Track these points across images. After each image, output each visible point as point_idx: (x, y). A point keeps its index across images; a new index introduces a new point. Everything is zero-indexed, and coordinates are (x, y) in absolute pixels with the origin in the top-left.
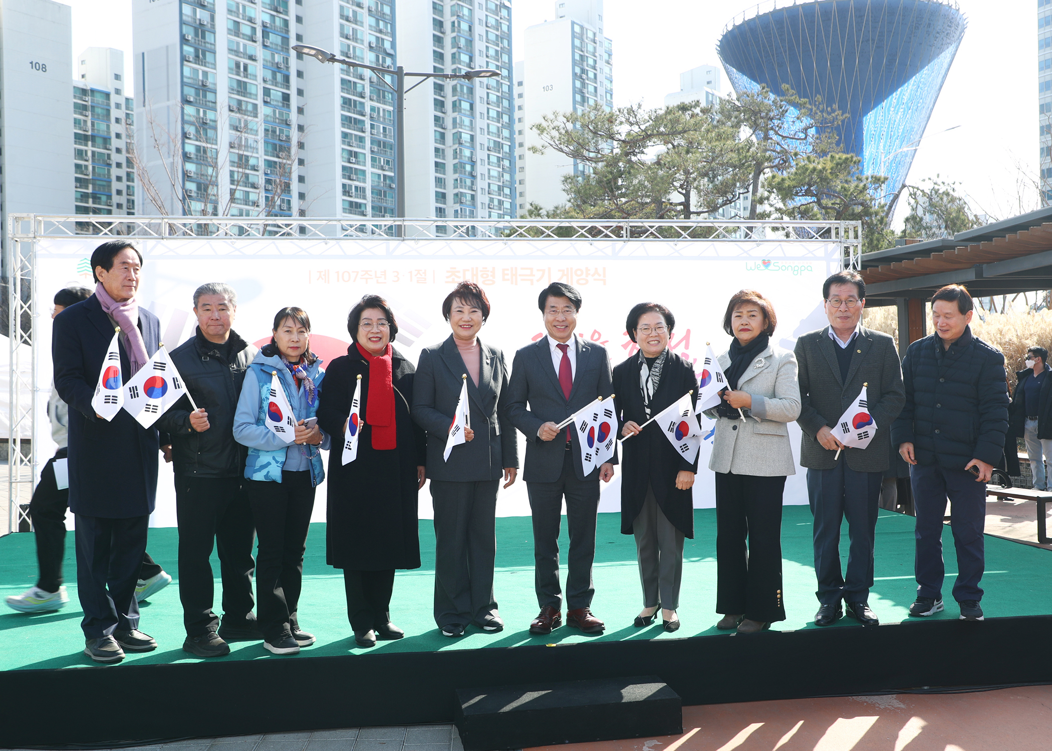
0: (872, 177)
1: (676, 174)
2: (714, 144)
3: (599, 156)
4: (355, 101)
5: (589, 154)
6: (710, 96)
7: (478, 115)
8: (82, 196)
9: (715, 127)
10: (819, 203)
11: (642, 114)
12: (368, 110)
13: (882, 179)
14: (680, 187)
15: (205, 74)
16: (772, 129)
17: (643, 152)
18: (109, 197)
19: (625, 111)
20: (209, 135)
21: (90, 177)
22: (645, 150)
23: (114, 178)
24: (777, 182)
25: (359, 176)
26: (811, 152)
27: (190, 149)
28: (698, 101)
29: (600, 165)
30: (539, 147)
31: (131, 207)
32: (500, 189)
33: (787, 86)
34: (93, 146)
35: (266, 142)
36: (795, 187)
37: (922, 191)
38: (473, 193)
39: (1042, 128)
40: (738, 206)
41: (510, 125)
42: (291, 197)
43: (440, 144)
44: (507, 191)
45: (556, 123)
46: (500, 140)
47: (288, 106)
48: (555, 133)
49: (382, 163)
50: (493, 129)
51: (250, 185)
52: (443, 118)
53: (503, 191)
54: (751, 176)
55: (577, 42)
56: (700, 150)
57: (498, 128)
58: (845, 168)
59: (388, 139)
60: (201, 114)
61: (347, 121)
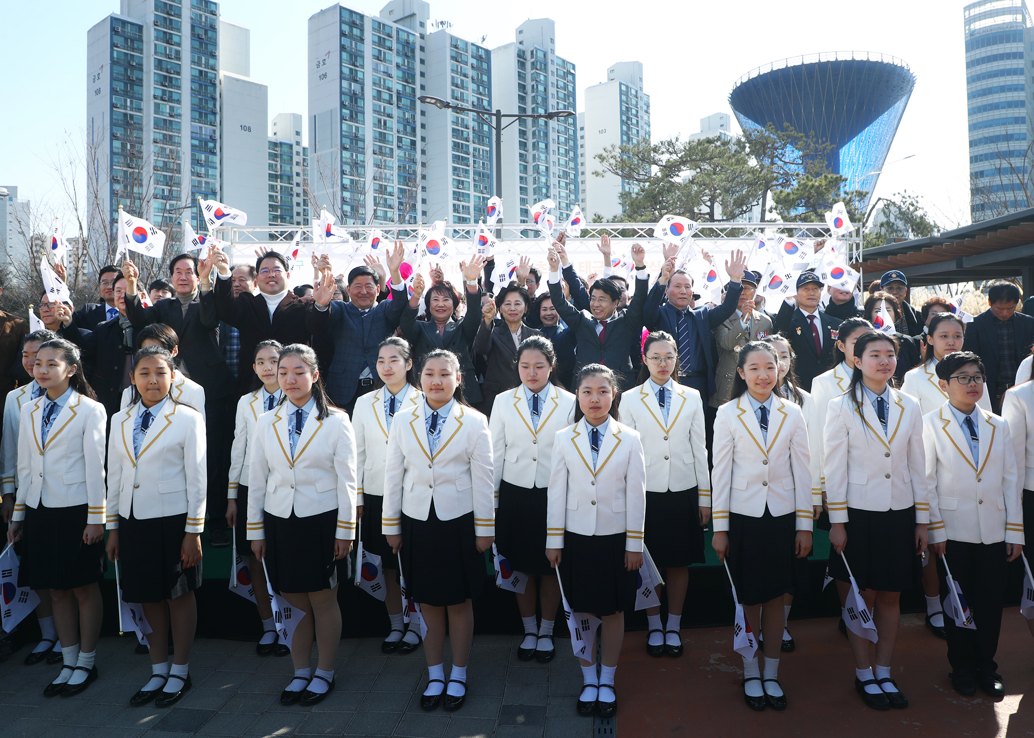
3: (646, 178)
4: (462, 144)
5: (639, 177)
6: (724, 135)
7: (551, 152)
8: (272, 217)
10: (815, 211)
11: (679, 146)
12: (471, 150)
13: (863, 194)
14: (707, 201)
15: (357, 128)
16: (777, 156)
17: (678, 175)
18: (292, 217)
19: (666, 144)
20: (359, 171)
21: (279, 204)
22: (680, 174)
23: (295, 204)
24: (783, 196)
25: (465, 198)
27: (346, 182)
28: (717, 138)
29: (647, 184)
30: (600, 171)
31: (306, 224)
32: (568, 206)
33: (788, 124)
34: (281, 182)
35: (399, 175)
36: (796, 200)
37: (894, 203)
39: (971, 158)
40: (752, 214)
41: (575, 159)
42: (416, 214)
43: (524, 173)
45: (614, 153)
46: (567, 170)
47: (415, 149)
48: (613, 161)
49: (481, 189)
50: (562, 162)
51: (387, 206)
52: (526, 155)
54: (760, 193)
55: (624, 98)
57: (566, 161)
60: (354, 157)
61: (456, 159)
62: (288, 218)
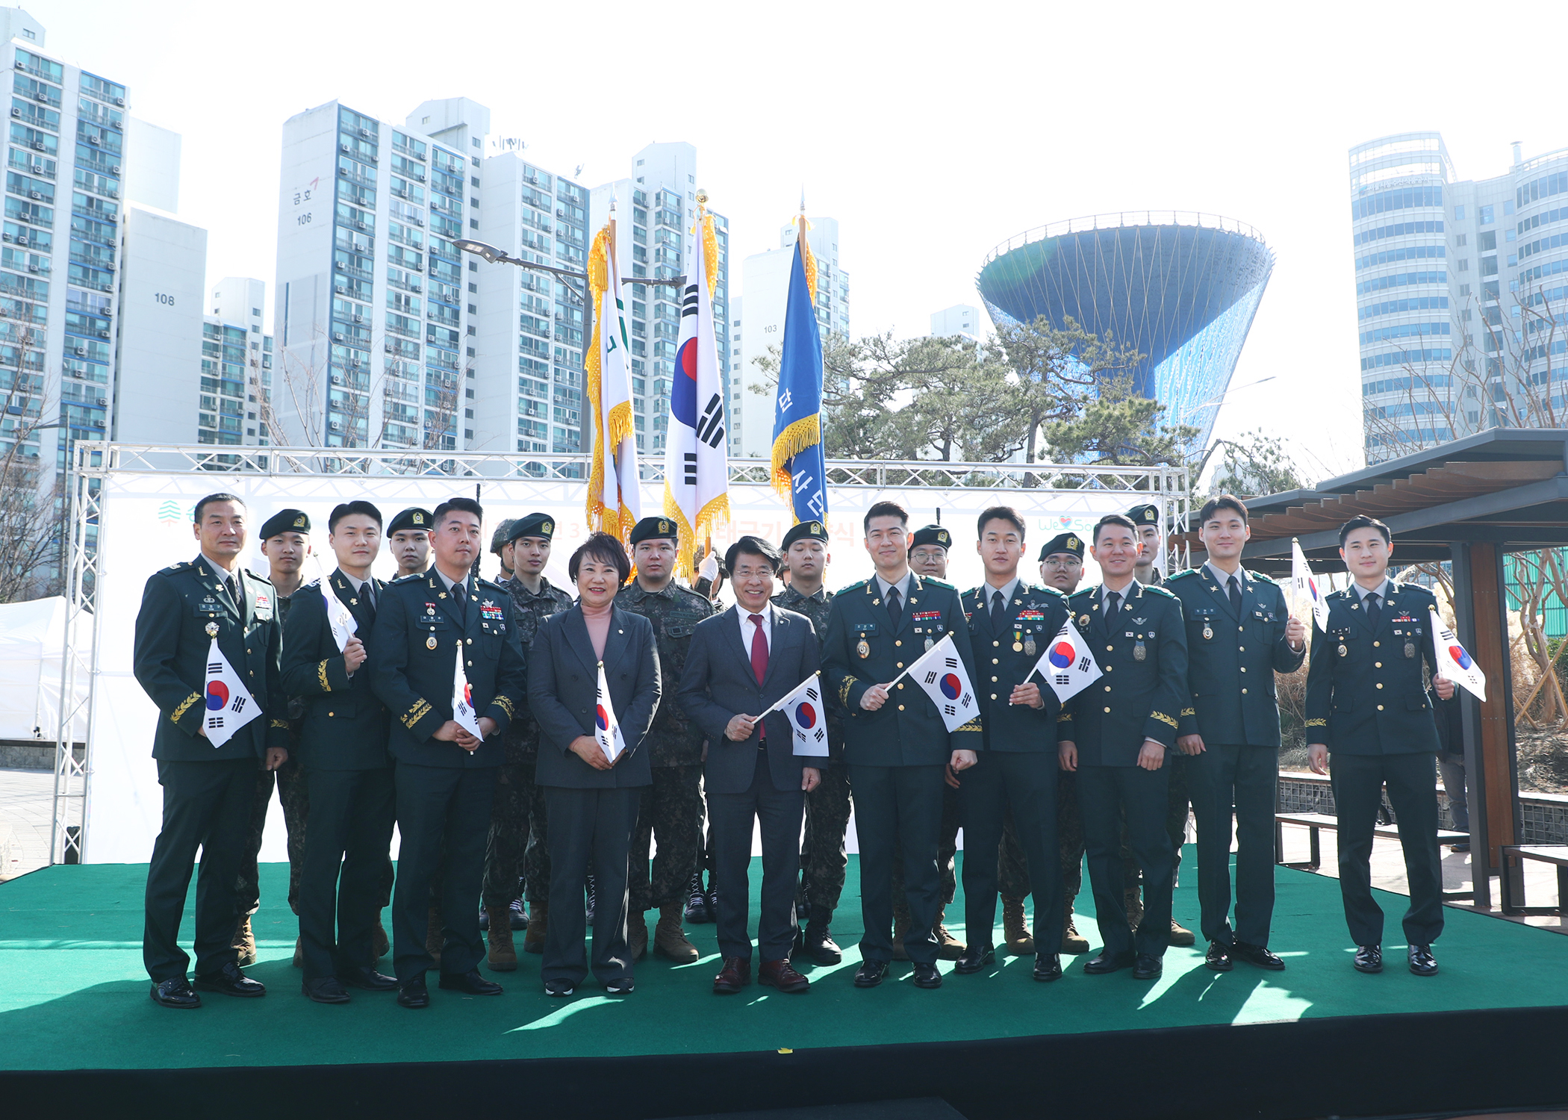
0: (1181, 428)
4: (537, 341)
10: (1116, 457)
11: (893, 347)
12: (552, 352)
13: (1193, 432)
15: (359, 308)
16: (1052, 370)
17: (890, 397)
19: (871, 341)
20: (360, 380)
21: (217, 430)
22: (894, 395)
23: (245, 431)
24: (1062, 433)
25: (539, 431)
27: (337, 396)
29: (840, 408)
30: (762, 385)
33: (1070, 318)
34: (222, 393)
35: (427, 389)
36: (1084, 439)
37: (1242, 448)
39: (1366, 387)
43: (638, 393)
47: (456, 346)
49: (567, 416)
52: (643, 363)
54: (1025, 429)
58: (1147, 415)
60: (352, 356)
61: (526, 365)
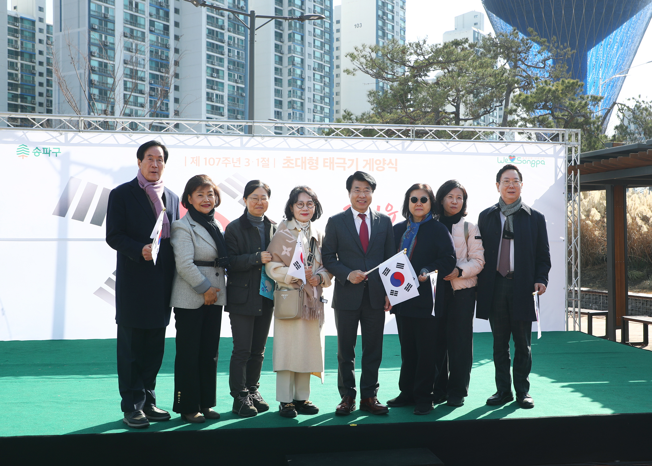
0: (591, 96)
1: (450, 91)
2: (478, 70)
3: (395, 77)
4: (217, 32)
5: (387, 76)
6: (476, 34)
7: (307, 44)
8: (13, 96)
9: (479, 58)
10: (552, 114)
11: (427, 48)
12: (226, 38)
13: (599, 98)
14: (452, 101)
15: (107, 9)
16: (520, 60)
17: (426, 75)
18: (34, 97)
19: (414, 46)
20: (109, 54)
21: (20, 82)
22: (428, 74)
23: (37, 84)
24: (522, 99)
25: (219, 87)
26: (548, 77)
27: (95, 63)
28: (467, 39)
29: (396, 84)
30: (351, 70)
31: (50, 106)
32: (322, 98)
33: (532, 29)
34: (22, 60)
35: (150, 60)
36: (535, 103)
37: (628, 107)
38: (302, 101)
40: (495, 114)
41: (330, 52)
42: (169, 101)
43: (279, 64)
44: (327, 100)
45: (364, 53)
46: (323, 63)
47: (168, 34)
48: (363, 60)
49: (236, 78)
50: (318, 54)
51: (138, 92)
52: (281, 46)
53: (324, 100)
54: (504, 94)
56: (468, 75)
57: (321, 54)
58: (572, 89)
59: (240, 60)
60: (103, 39)
61: (211, 46)
62: (29, 98)
